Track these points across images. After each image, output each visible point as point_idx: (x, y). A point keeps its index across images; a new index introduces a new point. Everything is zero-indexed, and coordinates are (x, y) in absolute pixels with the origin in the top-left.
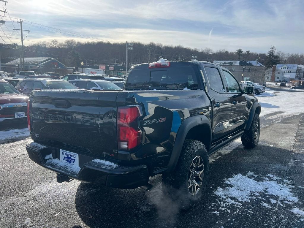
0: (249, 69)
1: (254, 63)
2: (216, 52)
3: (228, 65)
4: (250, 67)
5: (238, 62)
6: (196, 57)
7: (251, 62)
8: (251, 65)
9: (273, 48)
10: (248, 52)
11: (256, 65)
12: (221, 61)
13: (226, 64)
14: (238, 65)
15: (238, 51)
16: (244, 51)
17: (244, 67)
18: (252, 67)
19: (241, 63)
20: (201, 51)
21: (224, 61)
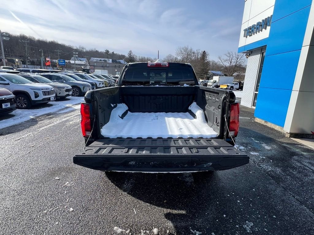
0: (119, 66)
1: (122, 61)
2: (88, 50)
3: (103, 62)
4: (119, 65)
5: (111, 60)
6: (77, 53)
7: (120, 61)
8: (120, 63)
9: (131, 52)
10: (113, 53)
11: (123, 63)
12: (98, 59)
13: (102, 61)
14: (111, 62)
15: (106, 51)
16: (111, 52)
17: (116, 64)
18: (121, 65)
19: (113, 61)
20: (75, 48)
21: (100, 59)
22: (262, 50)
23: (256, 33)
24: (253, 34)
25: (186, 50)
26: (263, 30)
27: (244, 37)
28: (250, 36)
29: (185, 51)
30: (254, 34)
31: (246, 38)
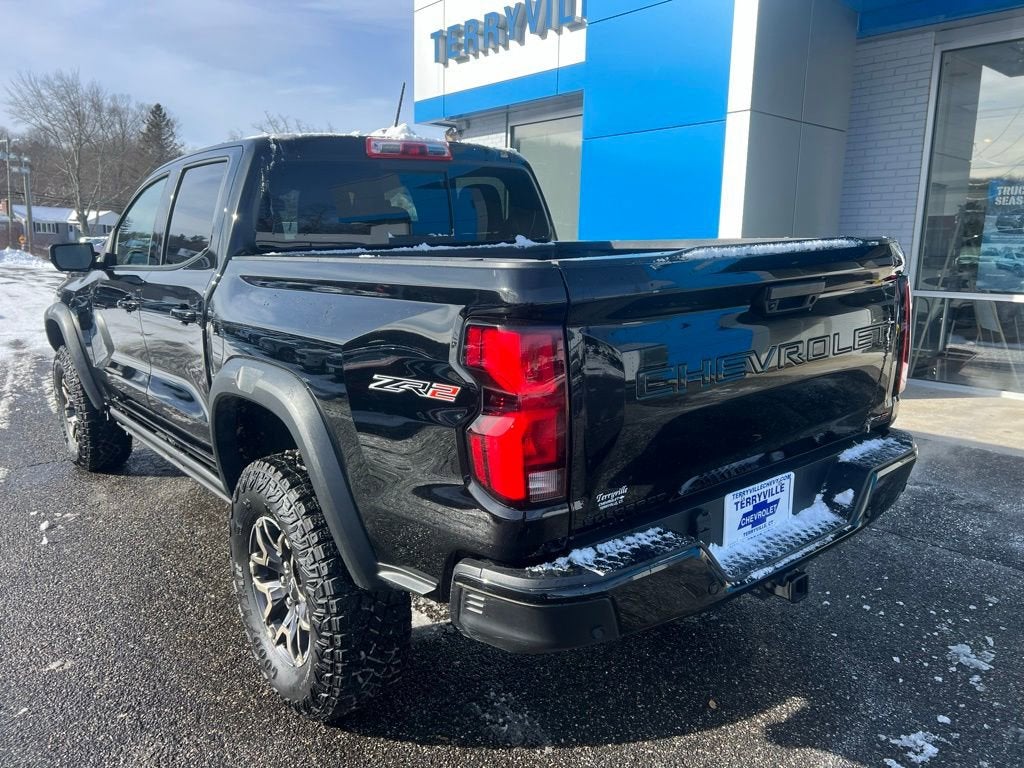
22: (507, 116)
23: (486, 53)
24: (471, 56)
25: (67, 90)
26: (513, 43)
27: (437, 60)
28: (461, 60)
29: (63, 98)
30: (476, 56)
31: (441, 65)
